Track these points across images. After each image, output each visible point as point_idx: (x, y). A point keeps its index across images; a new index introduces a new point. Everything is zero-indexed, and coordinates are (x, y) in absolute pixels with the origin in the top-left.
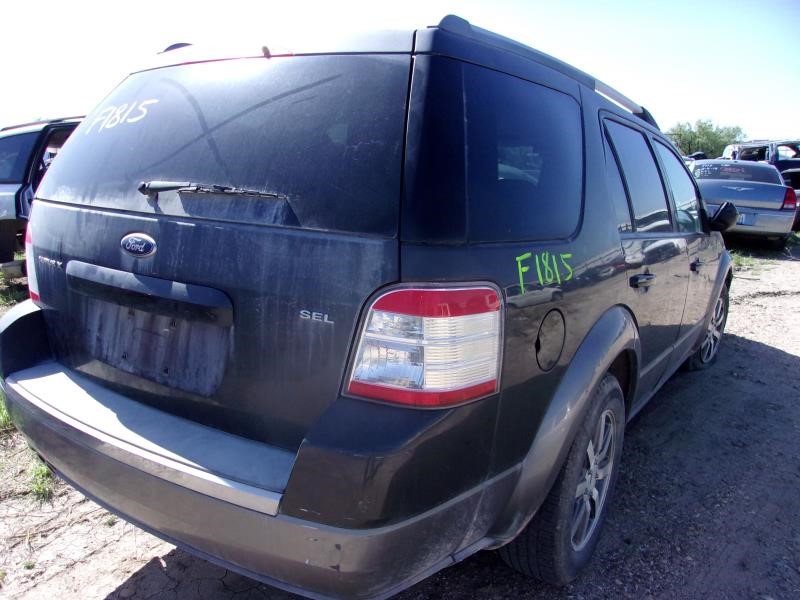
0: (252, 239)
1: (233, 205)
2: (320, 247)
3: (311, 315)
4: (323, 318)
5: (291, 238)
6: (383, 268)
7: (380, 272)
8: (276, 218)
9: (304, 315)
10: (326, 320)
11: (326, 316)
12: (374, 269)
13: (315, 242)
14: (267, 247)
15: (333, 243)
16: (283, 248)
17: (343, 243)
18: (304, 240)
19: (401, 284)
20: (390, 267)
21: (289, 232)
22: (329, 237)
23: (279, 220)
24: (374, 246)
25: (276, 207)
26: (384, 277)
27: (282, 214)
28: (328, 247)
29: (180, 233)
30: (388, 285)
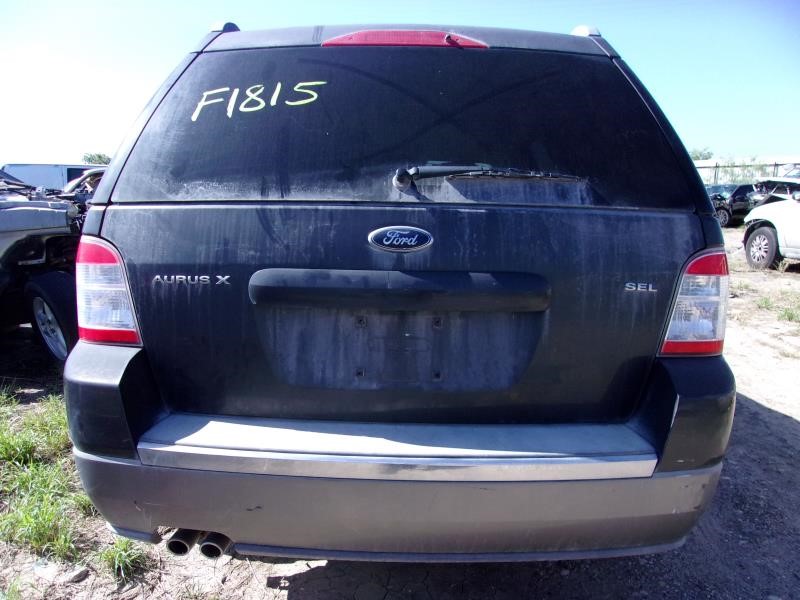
0: (564, 221)
1: (528, 189)
2: (636, 223)
3: (637, 287)
4: (648, 288)
5: (603, 217)
6: (693, 237)
7: (691, 242)
8: (583, 199)
9: (630, 287)
10: (650, 289)
11: (650, 286)
12: (686, 239)
13: (630, 220)
14: (582, 226)
15: (646, 219)
16: (600, 227)
17: (655, 218)
18: (619, 219)
19: (707, 250)
20: (697, 235)
21: (602, 212)
22: (642, 214)
23: (587, 201)
24: (681, 219)
25: (578, 189)
26: (694, 246)
27: (588, 195)
28: (643, 223)
29: (467, 221)
30: (698, 251)
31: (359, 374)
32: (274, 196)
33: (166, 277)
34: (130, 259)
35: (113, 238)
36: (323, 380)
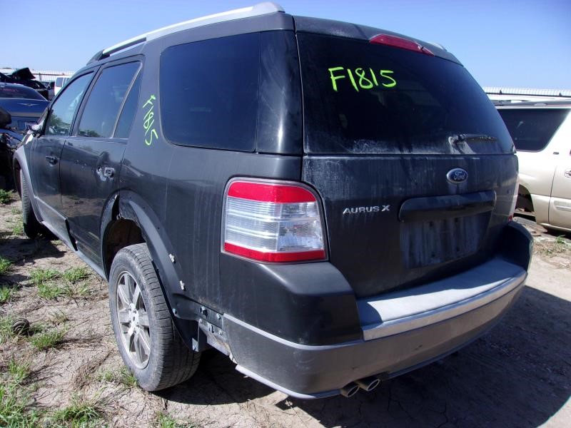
31: (433, 256)
32: (406, 152)
33: (352, 209)
34: (327, 198)
35: (312, 181)
36: (420, 262)
